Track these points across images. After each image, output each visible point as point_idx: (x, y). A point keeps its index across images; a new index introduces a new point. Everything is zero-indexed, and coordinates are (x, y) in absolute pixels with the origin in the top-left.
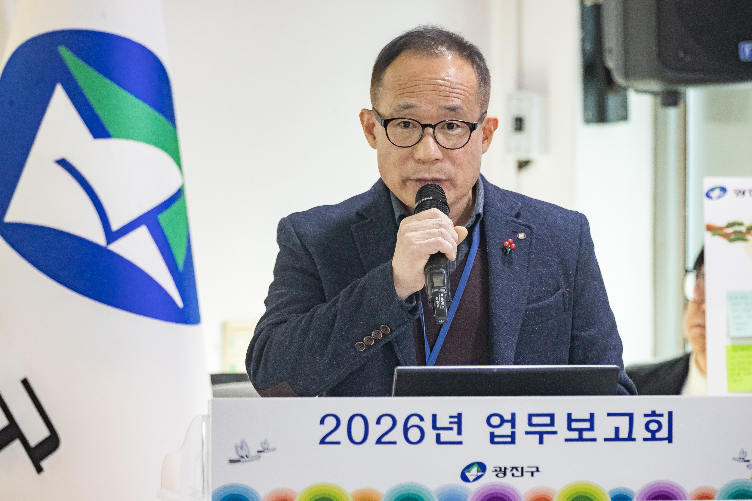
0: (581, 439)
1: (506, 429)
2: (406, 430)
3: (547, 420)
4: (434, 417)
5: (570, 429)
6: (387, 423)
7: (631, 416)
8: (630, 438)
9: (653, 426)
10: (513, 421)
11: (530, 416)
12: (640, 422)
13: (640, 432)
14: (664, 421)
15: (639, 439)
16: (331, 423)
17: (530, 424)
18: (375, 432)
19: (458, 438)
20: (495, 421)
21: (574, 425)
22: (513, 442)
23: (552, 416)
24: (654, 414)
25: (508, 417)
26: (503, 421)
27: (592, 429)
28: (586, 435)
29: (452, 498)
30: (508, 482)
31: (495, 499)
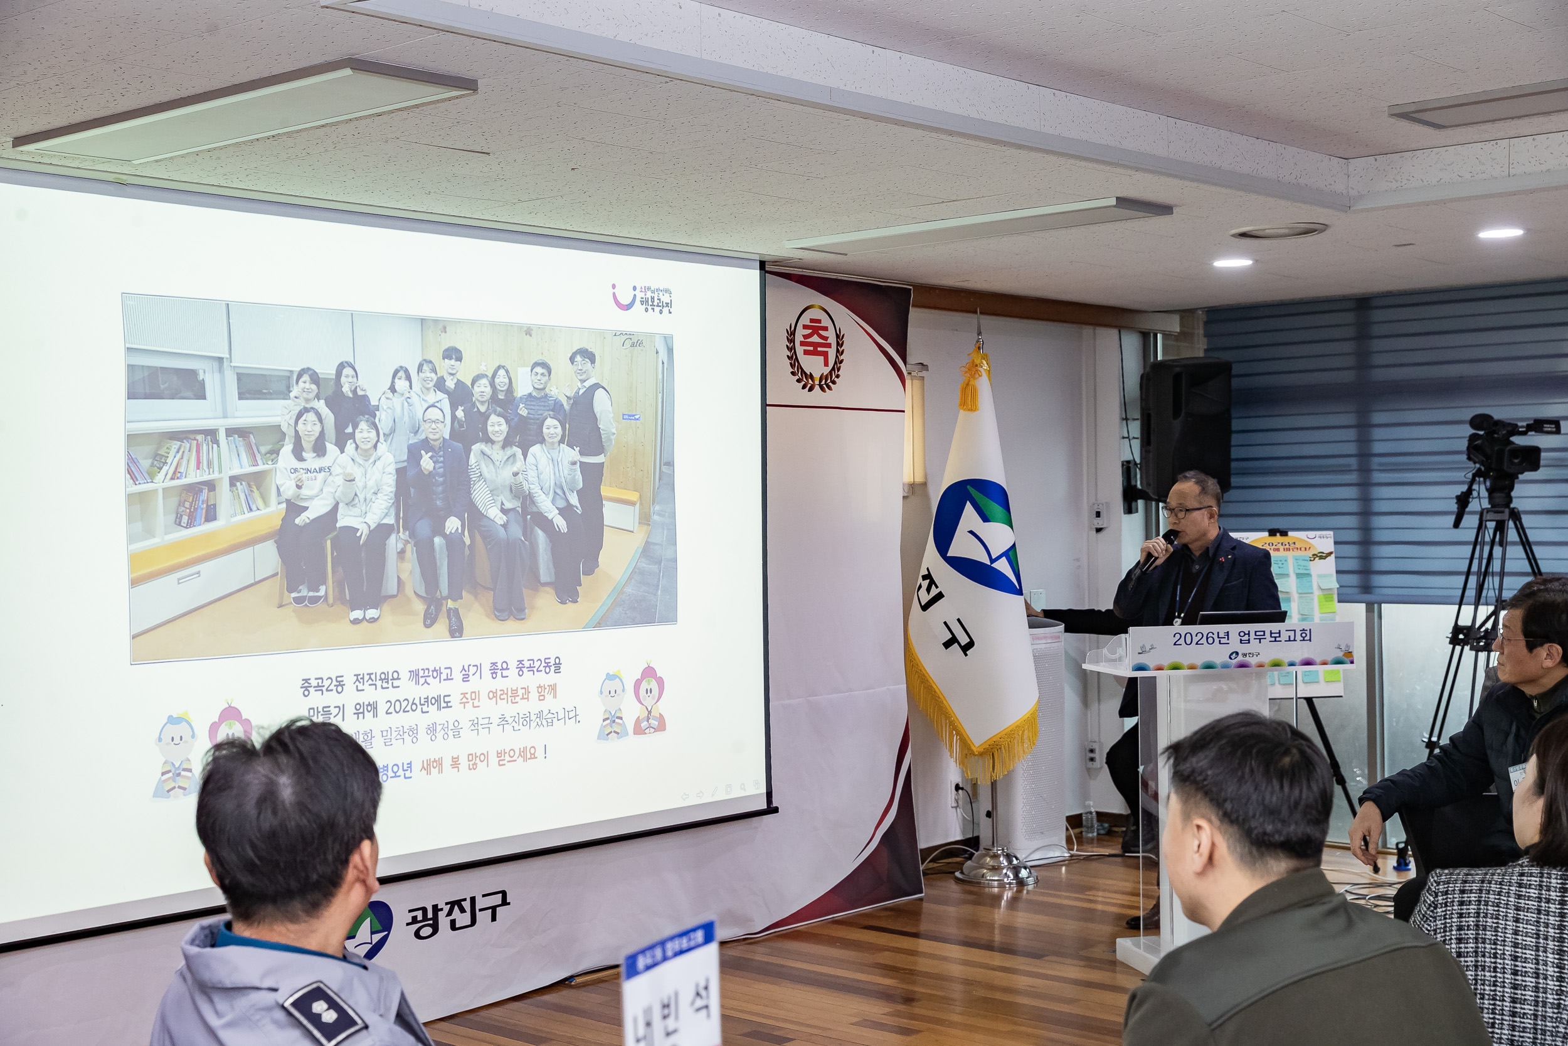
0: (1275, 641)
1: (1246, 637)
2: (1207, 638)
3: (1262, 633)
4: (1218, 633)
5: (1271, 637)
6: (1200, 636)
7: (1295, 631)
8: (1295, 640)
9: (1304, 635)
10: (1249, 634)
11: (1256, 632)
12: (1298, 633)
13: (1299, 638)
14: (1308, 633)
15: (1298, 641)
16: (1178, 636)
17: (1256, 635)
18: (1195, 639)
19: (1228, 642)
20: (1242, 634)
21: (1273, 635)
22: (1249, 643)
23: (1264, 632)
24: (1304, 630)
25: (1247, 632)
26: (1245, 634)
27: (1280, 636)
28: (1277, 639)
29: (1225, 666)
30: (1247, 659)
31: (1242, 665)
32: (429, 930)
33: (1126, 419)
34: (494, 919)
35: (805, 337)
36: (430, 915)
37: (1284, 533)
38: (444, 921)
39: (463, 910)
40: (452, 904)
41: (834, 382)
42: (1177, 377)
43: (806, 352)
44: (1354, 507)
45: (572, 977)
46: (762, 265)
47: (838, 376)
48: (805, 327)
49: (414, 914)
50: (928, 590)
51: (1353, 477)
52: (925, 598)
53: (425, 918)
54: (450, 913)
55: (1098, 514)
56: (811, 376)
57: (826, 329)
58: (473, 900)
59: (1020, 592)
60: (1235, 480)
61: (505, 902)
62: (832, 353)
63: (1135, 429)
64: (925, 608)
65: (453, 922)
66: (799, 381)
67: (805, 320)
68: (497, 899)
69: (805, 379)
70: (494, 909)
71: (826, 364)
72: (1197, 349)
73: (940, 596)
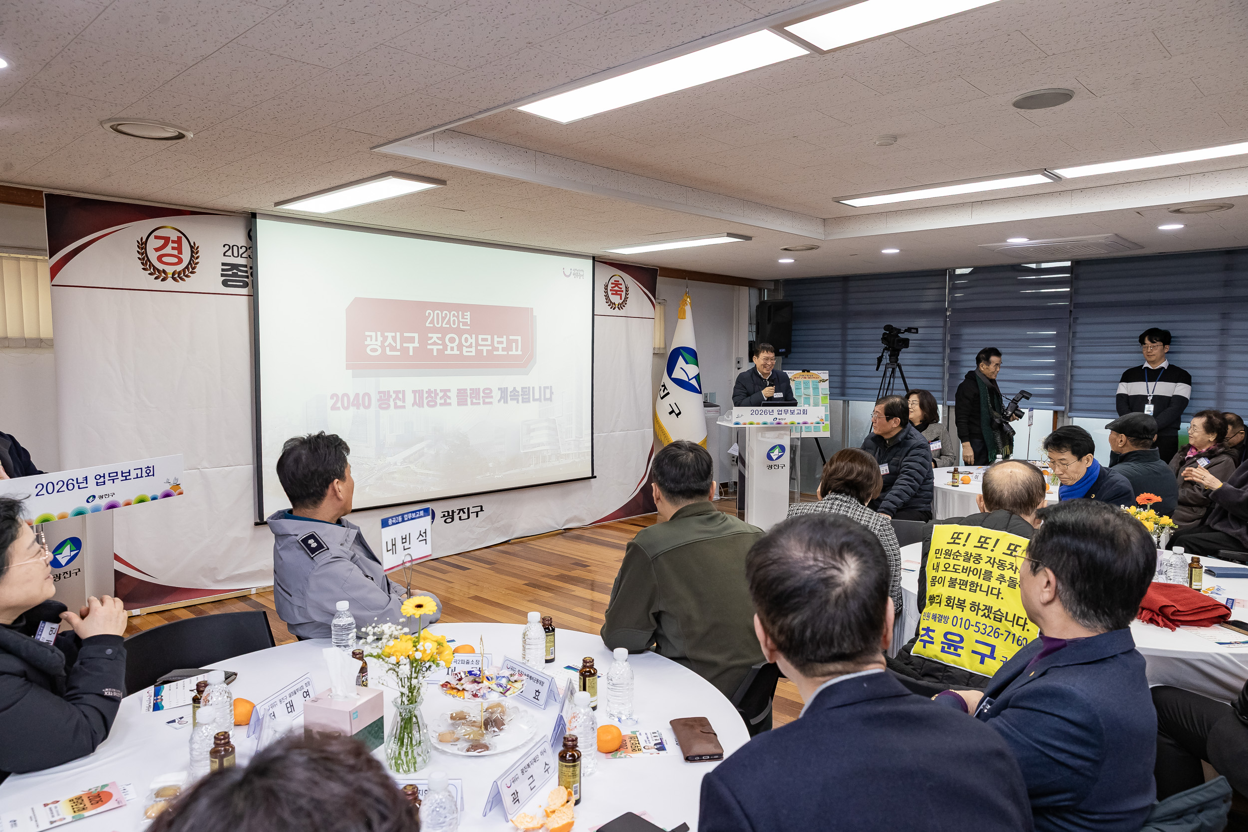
0: (792, 414)
1: (781, 412)
2: (765, 412)
3: (787, 411)
7: (800, 410)
8: (800, 414)
9: (804, 412)
11: (785, 410)
12: (802, 411)
14: (806, 411)
15: (802, 414)
17: (785, 412)
18: (760, 413)
19: (773, 414)
20: (779, 411)
21: (792, 412)
22: (782, 414)
24: (804, 410)
27: (794, 412)
29: (772, 424)
30: (781, 421)
31: (779, 423)
32: (450, 520)
33: (751, 324)
34: (477, 516)
35: (612, 287)
36: (451, 514)
37: (808, 371)
38: (456, 517)
39: (464, 513)
40: (460, 510)
41: (624, 306)
42: (770, 307)
43: (612, 294)
44: (840, 361)
45: (510, 540)
46: (594, 258)
47: (626, 304)
48: (612, 284)
49: (444, 513)
50: (664, 391)
51: (839, 349)
52: (662, 394)
53: (448, 515)
54: (459, 514)
55: (739, 362)
56: (614, 304)
57: (621, 284)
58: (468, 509)
59: (700, 393)
60: (793, 350)
61: (482, 510)
62: (623, 294)
63: (754, 328)
64: (662, 398)
65: (460, 517)
66: (609, 305)
67: (612, 281)
68: (479, 509)
69: (612, 305)
70: (477, 512)
71: (621, 299)
72: (780, 296)
73: (668, 393)
